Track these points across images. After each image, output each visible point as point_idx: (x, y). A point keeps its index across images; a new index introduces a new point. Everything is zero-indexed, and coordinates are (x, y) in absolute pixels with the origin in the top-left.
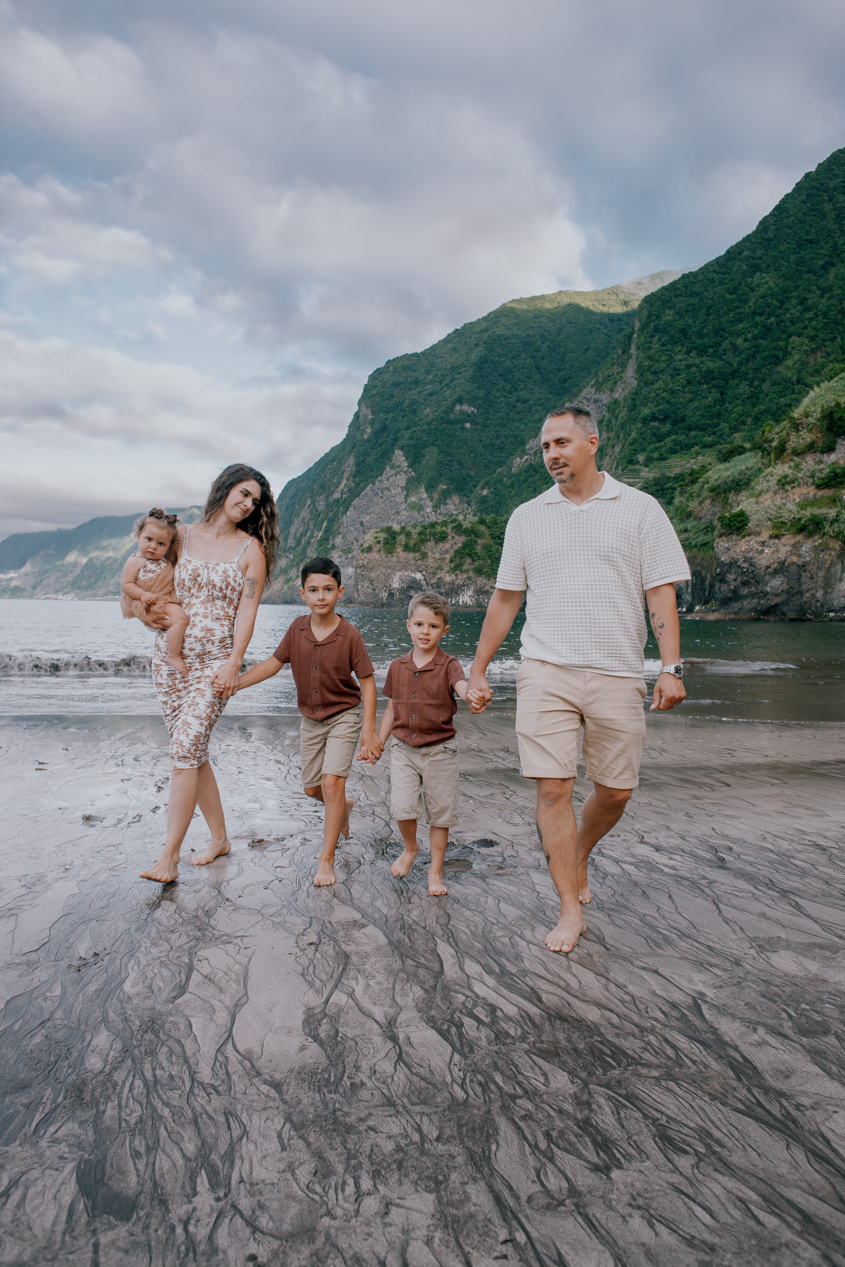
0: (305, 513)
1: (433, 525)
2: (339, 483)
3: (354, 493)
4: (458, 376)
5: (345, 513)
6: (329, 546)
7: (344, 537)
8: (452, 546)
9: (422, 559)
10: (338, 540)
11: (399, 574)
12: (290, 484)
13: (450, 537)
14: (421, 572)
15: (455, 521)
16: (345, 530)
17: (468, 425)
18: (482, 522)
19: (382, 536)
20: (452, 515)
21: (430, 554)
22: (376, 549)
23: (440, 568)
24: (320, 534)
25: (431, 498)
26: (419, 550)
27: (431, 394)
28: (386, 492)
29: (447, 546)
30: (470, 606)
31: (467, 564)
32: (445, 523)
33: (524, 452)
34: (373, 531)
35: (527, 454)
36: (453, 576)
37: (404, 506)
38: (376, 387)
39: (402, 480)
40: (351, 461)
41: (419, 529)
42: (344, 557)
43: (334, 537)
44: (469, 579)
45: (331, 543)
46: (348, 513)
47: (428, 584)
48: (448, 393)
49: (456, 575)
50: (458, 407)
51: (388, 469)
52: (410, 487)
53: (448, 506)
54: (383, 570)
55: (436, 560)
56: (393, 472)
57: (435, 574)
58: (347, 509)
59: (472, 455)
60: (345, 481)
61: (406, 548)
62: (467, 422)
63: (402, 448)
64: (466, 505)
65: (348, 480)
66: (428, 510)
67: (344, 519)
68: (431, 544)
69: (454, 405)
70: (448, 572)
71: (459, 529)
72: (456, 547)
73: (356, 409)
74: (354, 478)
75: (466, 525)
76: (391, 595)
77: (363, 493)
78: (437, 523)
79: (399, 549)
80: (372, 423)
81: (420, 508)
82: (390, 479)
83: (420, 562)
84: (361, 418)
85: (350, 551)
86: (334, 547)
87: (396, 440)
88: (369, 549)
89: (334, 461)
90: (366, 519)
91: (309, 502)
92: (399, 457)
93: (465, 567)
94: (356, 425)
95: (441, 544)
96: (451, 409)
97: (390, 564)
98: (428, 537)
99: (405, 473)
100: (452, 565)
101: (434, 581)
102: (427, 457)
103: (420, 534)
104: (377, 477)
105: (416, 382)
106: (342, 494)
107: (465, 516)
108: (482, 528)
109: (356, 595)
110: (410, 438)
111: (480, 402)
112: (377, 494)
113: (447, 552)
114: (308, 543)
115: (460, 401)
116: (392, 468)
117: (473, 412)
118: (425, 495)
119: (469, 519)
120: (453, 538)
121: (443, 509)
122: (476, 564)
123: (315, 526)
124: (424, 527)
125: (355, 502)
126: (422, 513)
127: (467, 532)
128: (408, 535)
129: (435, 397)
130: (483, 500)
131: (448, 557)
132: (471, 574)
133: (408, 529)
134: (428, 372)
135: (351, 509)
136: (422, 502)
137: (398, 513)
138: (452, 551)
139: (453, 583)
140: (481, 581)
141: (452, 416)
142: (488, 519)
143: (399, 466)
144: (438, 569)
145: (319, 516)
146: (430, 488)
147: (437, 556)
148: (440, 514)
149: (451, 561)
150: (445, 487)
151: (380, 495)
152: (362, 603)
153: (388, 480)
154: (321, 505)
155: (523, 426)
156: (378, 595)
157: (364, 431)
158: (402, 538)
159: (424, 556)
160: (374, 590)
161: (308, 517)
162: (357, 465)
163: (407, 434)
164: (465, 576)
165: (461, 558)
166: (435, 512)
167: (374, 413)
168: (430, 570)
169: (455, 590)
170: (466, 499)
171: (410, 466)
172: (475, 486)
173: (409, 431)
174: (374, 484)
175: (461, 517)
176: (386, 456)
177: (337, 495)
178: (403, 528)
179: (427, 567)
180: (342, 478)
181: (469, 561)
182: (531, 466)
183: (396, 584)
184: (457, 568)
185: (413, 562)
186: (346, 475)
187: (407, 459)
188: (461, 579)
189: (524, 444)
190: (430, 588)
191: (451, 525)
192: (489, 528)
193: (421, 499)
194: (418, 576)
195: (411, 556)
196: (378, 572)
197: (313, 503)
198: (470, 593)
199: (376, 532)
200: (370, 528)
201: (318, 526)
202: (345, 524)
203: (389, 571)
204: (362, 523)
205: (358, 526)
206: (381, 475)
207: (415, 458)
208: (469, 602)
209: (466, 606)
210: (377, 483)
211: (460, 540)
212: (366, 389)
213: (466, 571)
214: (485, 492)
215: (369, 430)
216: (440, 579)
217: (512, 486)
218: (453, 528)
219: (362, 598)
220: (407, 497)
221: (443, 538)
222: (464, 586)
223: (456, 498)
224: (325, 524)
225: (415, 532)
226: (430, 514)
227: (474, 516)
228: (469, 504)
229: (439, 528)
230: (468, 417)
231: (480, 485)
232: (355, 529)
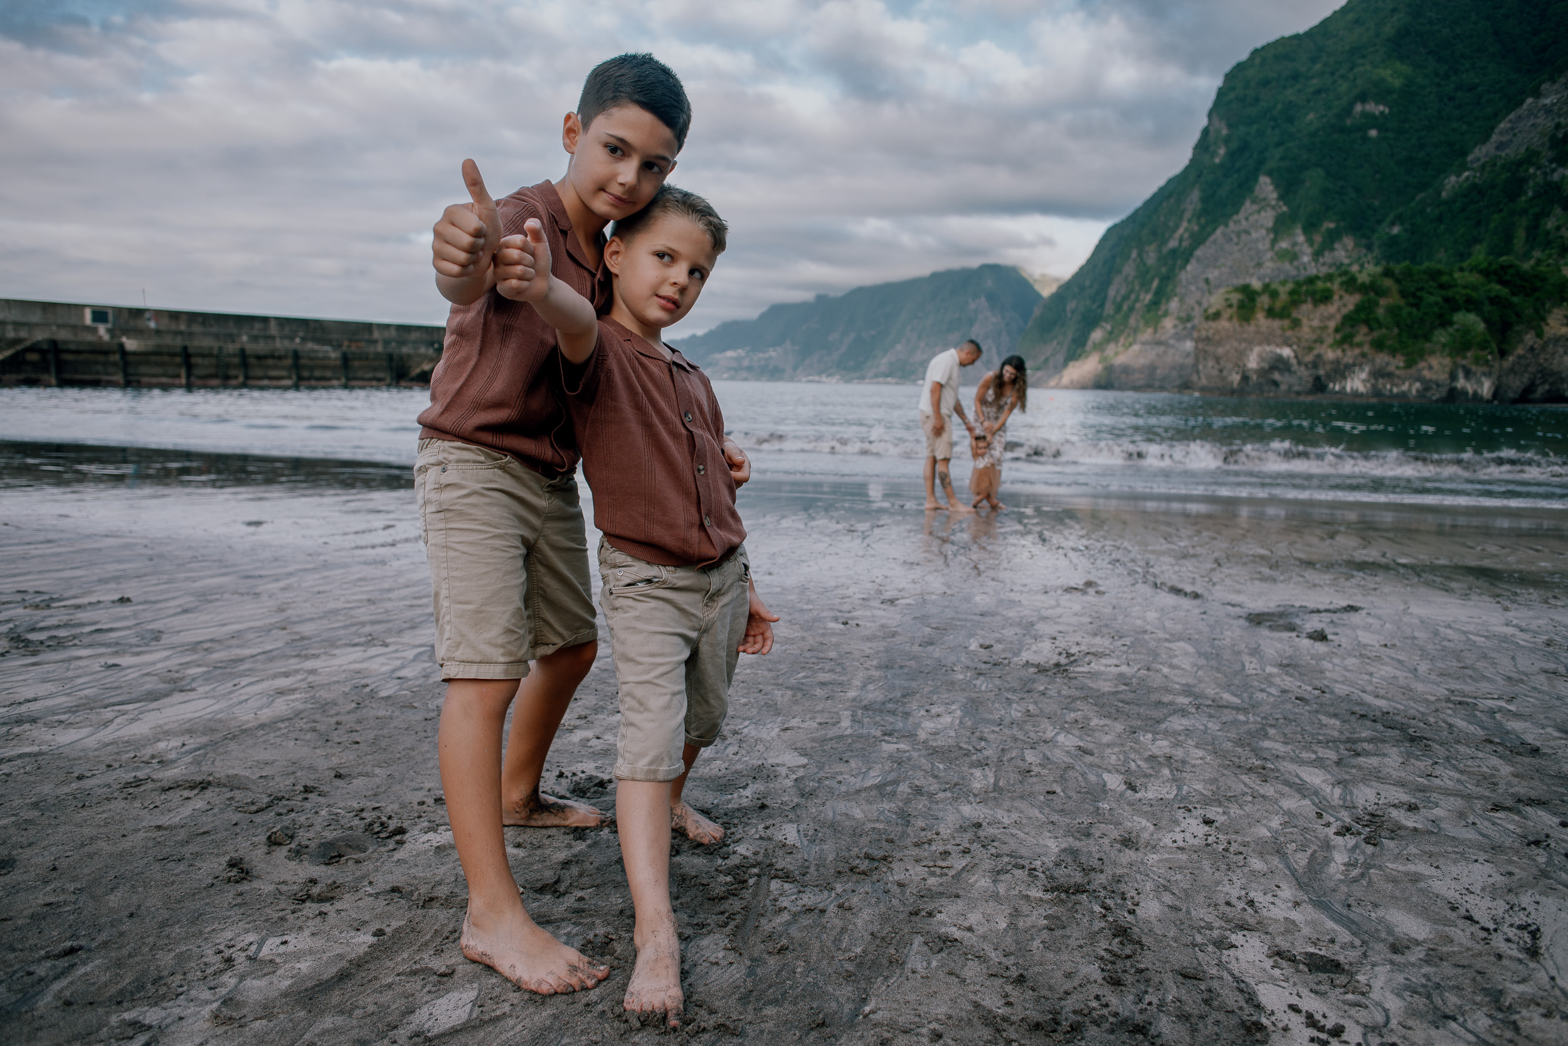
0: (1129, 269)
1: (1311, 280)
2: (1177, 226)
3: (1198, 239)
4: (1361, 61)
5: (1183, 267)
6: (1160, 313)
7: (1182, 301)
8: (1339, 310)
9: (1292, 328)
10: (1174, 304)
11: (1257, 350)
12: (1110, 231)
13: (1336, 297)
14: (1290, 346)
15: (1346, 273)
16: (1183, 291)
17: (1373, 133)
18: (1387, 273)
19: (1236, 297)
20: (1342, 264)
21: (1305, 321)
22: (1226, 314)
23: (1320, 341)
24: (1148, 298)
25: (1310, 242)
26: (1288, 316)
27: (1318, 92)
28: (1244, 237)
29: (1332, 309)
30: (1362, 395)
31: (1362, 334)
32: (1329, 278)
33: (1464, 167)
34: (1222, 290)
35: (1468, 169)
36: (1339, 353)
37: (1269, 255)
38: (1233, 89)
39: (1267, 218)
40: (1195, 195)
41: (1290, 286)
42: (1181, 327)
43: (1168, 300)
44: (1363, 355)
45: (1163, 307)
46: (1189, 268)
47: (1299, 363)
48: (1344, 87)
49: (1344, 351)
50: (1358, 108)
51: (1248, 204)
52: (1280, 227)
53: (1336, 253)
54: (1236, 344)
55: (1313, 329)
56: (1255, 207)
57: (1311, 349)
58: (1187, 261)
59: (1378, 176)
60: (1185, 224)
61: (1271, 313)
62: (1372, 127)
63: (1270, 174)
64: (1364, 251)
65: (1189, 221)
66: (1306, 259)
67: (1183, 276)
68: (1307, 307)
69: (1352, 105)
70: (1331, 346)
71: (1351, 284)
72: (1345, 311)
73: (1204, 122)
74: (1199, 218)
75: (1363, 278)
76: (1245, 378)
77: (1211, 238)
78: (1317, 278)
79: (1260, 316)
80: (1227, 140)
81: (1292, 256)
82: (1252, 219)
83: (1289, 333)
84: (1212, 134)
85: (1189, 318)
86: (1166, 314)
87: (1261, 162)
88: (1217, 316)
89: (1170, 195)
90: (1213, 274)
91: (1134, 254)
92: (1266, 186)
93: (1358, 339)
94: (1204, 145)
95: (1322, 308)
96: (1348, 111)
97: (1245, 336)
98: (1303, 298)
99: (1273, 208)
100: (1338, 337)
101: (1309, 358)
102: (1308, 184)
103: (1292, 293)
104: (1231, 215)
105: (1296, 77)
106: (1181, 240)
107: (1362, 266)
108: (1388, 283)
109: (1194, 378)
110: (1282, 159)
111: (1395, 96)
112: (1230, 240)
113: (1331, 317)
114: (1131, 309)
115: (1363, 98)
116: (1253, 202)
117: (1382, 113)
118: (1301, 238)
119: (1368, 270)
120: (1341, 297)
121: (1328, 257)
122: (1376, 334)
123: (1142, 285)
124: (1298, 284)
125: (1199, 252)
126: (1296, 263)
127: (1364, 289)
128: (1274, 294)
129: (1323, 95)
130: (1393, 241)
131: (1332, 324)
132: (1366, 349)
133: (1274, 286)
134: (1314, 60)
135: (1193, 261)
136: (1297, 248)
137: (1259, 265)
138: (1339, 317)
139: (1337, 361)
140: (1382, 359)
141: (1349, 122)
142: (1398, 268)
143: (1265, 199)
144: (1315, 341)
145: (1147, 272)
146: (1310, 227)
147: (1316, 323)
148: (1324, 264)
149: (1337, 330)
150: (1332, 225)
151: (1235, 240)
152: (1203, 389)
153: (1247, 219)
154: (1151, 258)
155: (1464, 127)
156: (1224, 379)
157: (1214, 154)
158: (1264, 300)
159: (1296, 324)
160: (1221, 371)
161: (1133, 273)
162: (1204, 200)
163: (1278, 153)
164: (1357, 351)
165: (1353, 326)
166: (1316, 261)
167: (1230, 126)
168: (1304, 344)
169: (1341, 371)
170: (1364, 241)
171: (1281, 197)
172: (1379, 222)
173: (1281, 149)
174: (1227, 225)
175: (1355, 268)
176: (1245, 187)
177: (1173, 244)
178: (1266, 287)
179: (1299, 339)
180: (1181, 219)
181: (1364, 329)
182: (1475, 186)
183: (1253, 362)
184: (1345, 340)
185: (1278, 332)
186: (1187, 215)
187: (1277, 186)
188: (1350, 355)
189: (1464, 153)
190: (1303, 368)
191: (1338, 281)
192: (1398, 281)
193: (1295, 244)
194: (1286, 352)
195: (1276, 324)
196: (1228, 347)
197: (1140, 255)
198: (1364, 376)
199: (1228, 292)
200: (1218, 287)
201: (1145, 285)
202: (1184, 283)
203: (1243, 345)
204: (1207, 281)
205: (1202, 284)
206: (1237, 212)
207: (1288, 187)
208: (1361, 388)
209: (1356, 394)
210: (1231, 224)
211: (1352, 301)
212: (1221, 93)
213: (1360, 345)
214: (1396, 230)
215: (1222, 151)
216: (1319, 356)
217: (1440, 219)
218: (1342, 284)
219: (1204, 381)
220: (1274, 242)
221: (1325, 298)
222: (1354, 365)
223: (1348, 242)
224: (1155, 283)
225: (1284, 291)
226: (1308, 264)
227: (1377, 264)
228: (1369, 248)
229: (1320, 285)
230: (1371, 120)
231: (1388, 220)
232: (1198, 289)
